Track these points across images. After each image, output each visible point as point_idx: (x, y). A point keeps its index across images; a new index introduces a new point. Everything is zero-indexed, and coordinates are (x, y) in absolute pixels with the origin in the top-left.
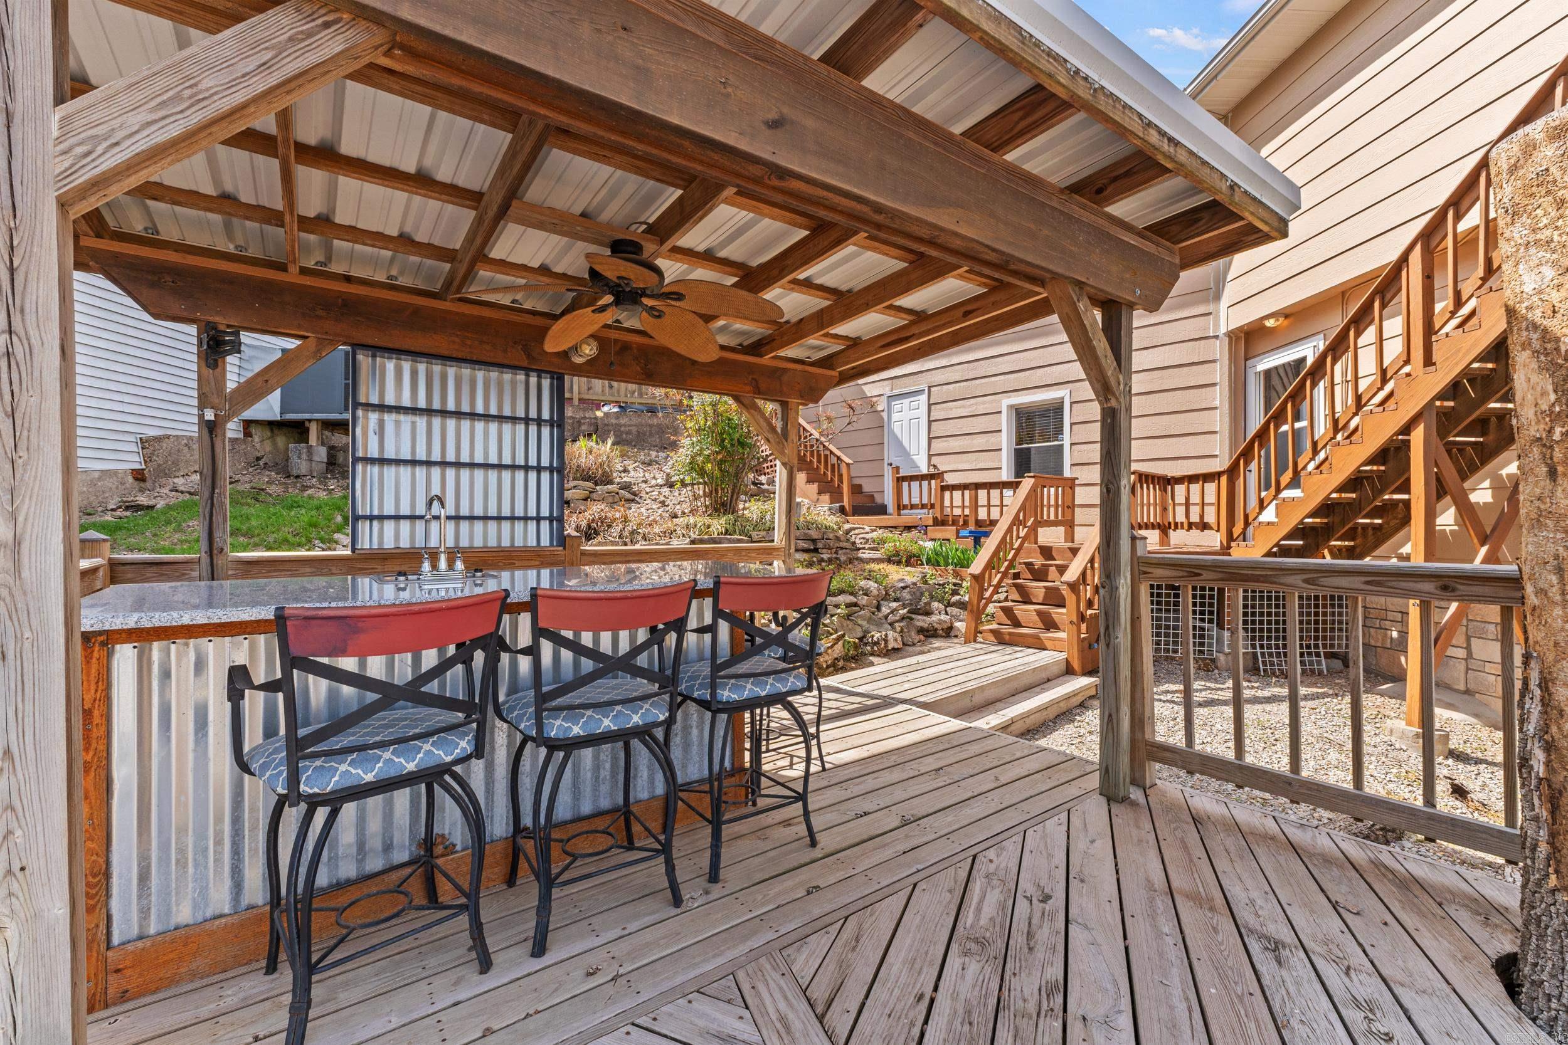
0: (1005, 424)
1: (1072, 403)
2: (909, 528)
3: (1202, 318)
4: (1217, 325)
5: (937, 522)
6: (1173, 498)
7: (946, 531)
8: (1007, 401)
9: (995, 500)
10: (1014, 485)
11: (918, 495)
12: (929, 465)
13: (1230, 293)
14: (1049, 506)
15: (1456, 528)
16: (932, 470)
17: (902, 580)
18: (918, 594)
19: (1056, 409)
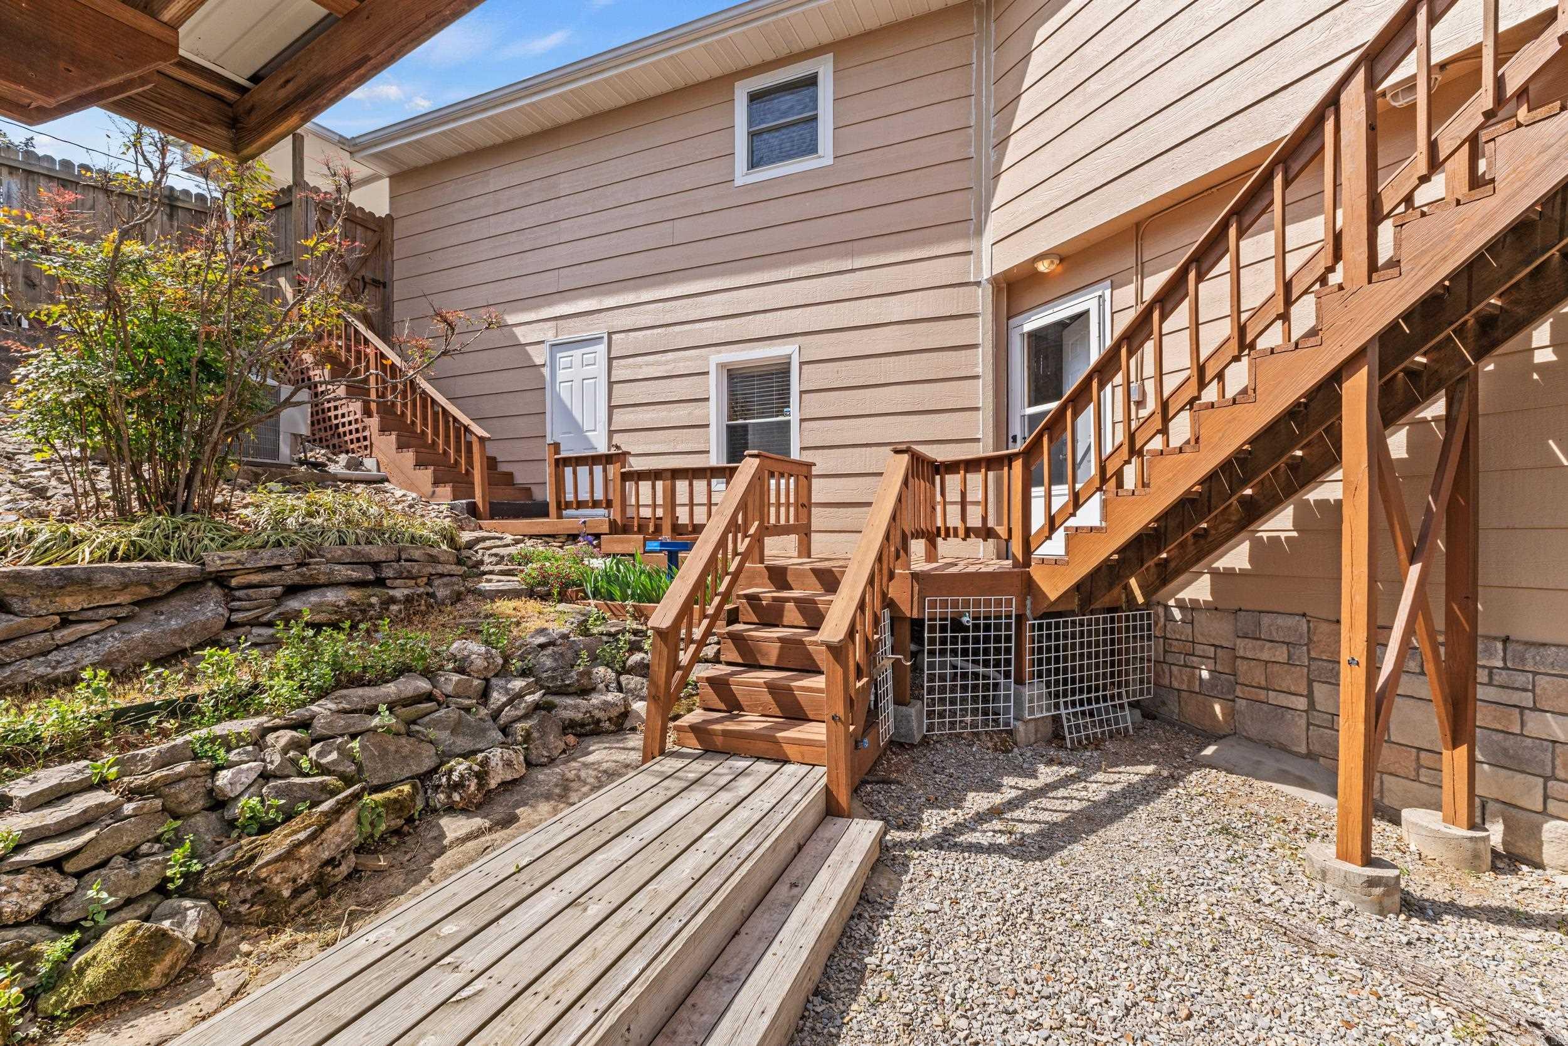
0: (714, 388)
1: (801, 364)
2: (573, 538)
3: (962, 258)
4: (979, 269)
5: (616, 528)
6: (943, 494)
7: (629, 541)
8: (717, 358)
9: (700, 497)
10: (727, 473)
11: (588, 489)
12: (610, 445)
13: (995, 226)
14: (778, 505)
15: (1295, 534)
16: (613, 451)
17: (542, 631)
18: (570, 655)
19: (780, 373)
